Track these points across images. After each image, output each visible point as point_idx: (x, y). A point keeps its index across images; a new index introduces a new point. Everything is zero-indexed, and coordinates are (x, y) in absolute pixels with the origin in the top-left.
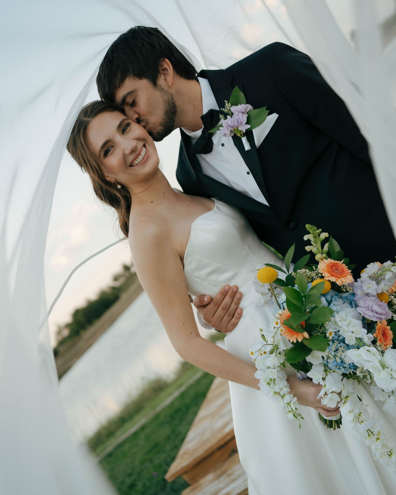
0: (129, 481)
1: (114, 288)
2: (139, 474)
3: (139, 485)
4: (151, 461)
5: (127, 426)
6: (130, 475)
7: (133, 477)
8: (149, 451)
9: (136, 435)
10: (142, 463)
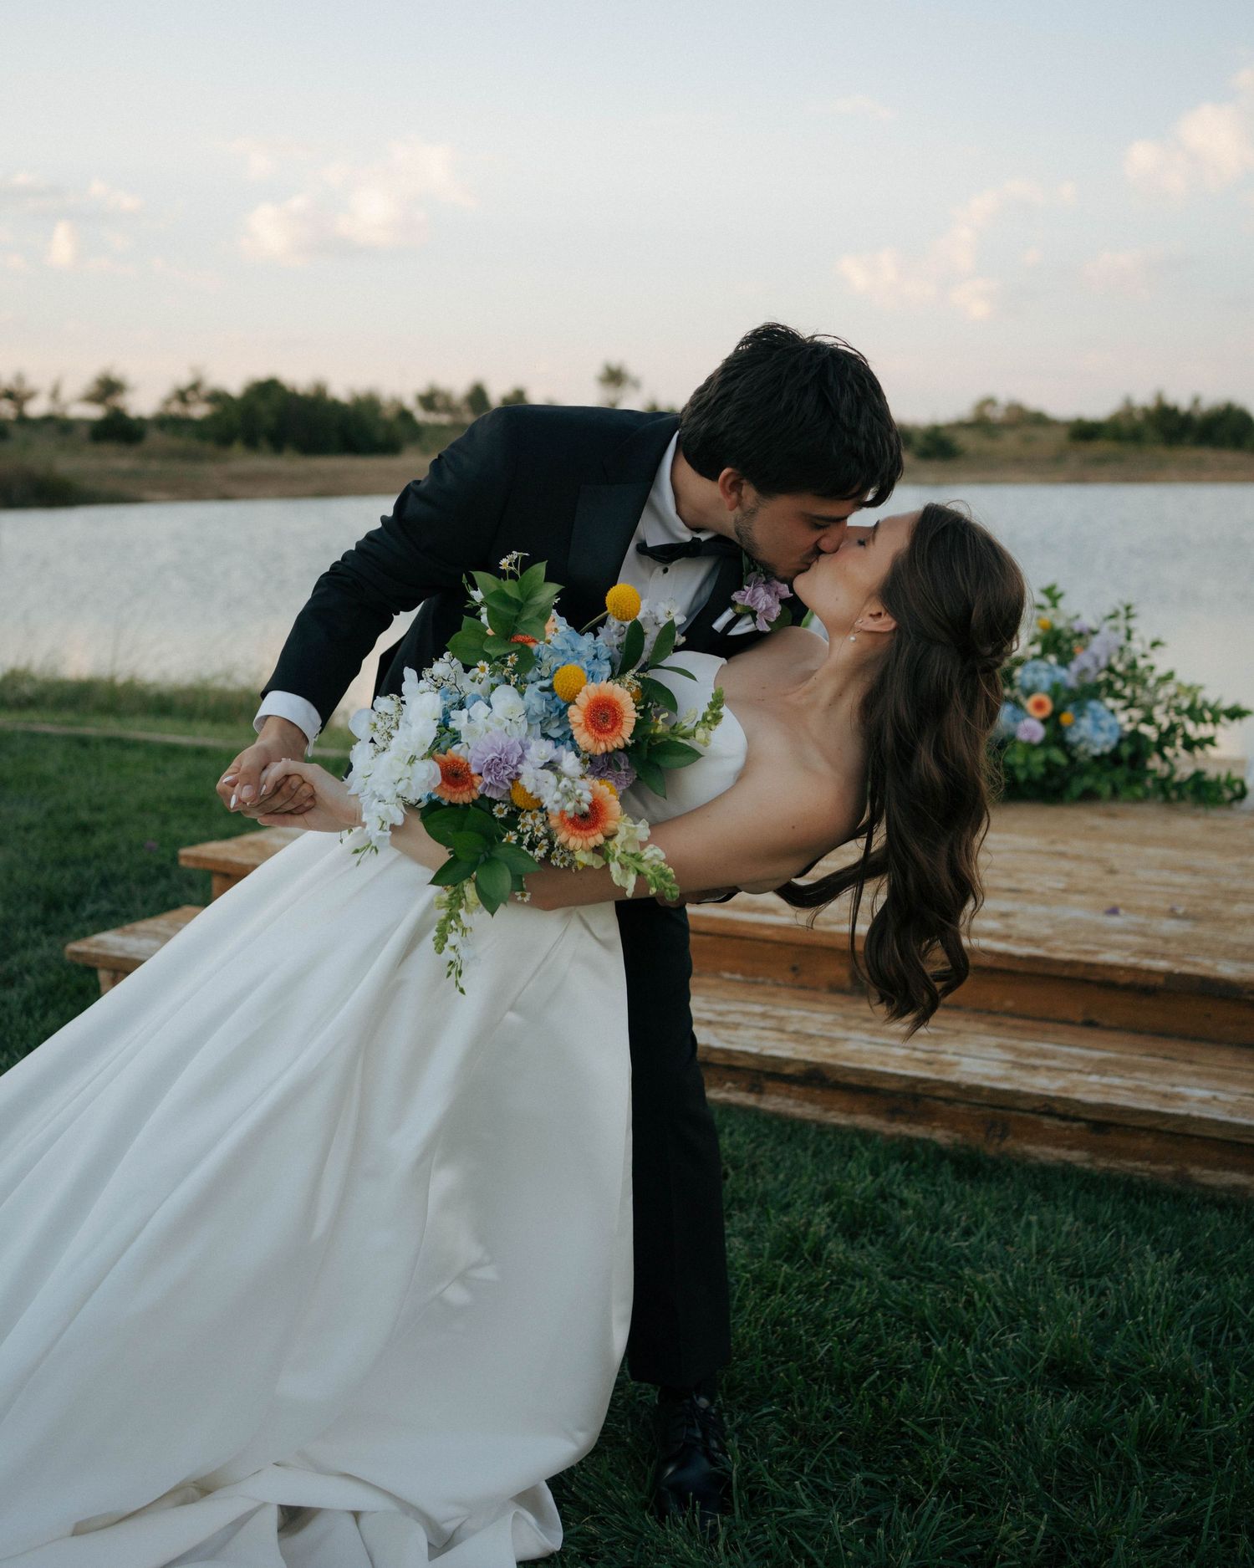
0: (84, 816)
1: (405, 415)
2: (118, 823)
3: (101, 840)
4: (165, 821)
5: (166, 723)
6: (99, 809)
7: (102, 817)
8: (179, 802)
9: (173, 751)
10: (142, 808)
